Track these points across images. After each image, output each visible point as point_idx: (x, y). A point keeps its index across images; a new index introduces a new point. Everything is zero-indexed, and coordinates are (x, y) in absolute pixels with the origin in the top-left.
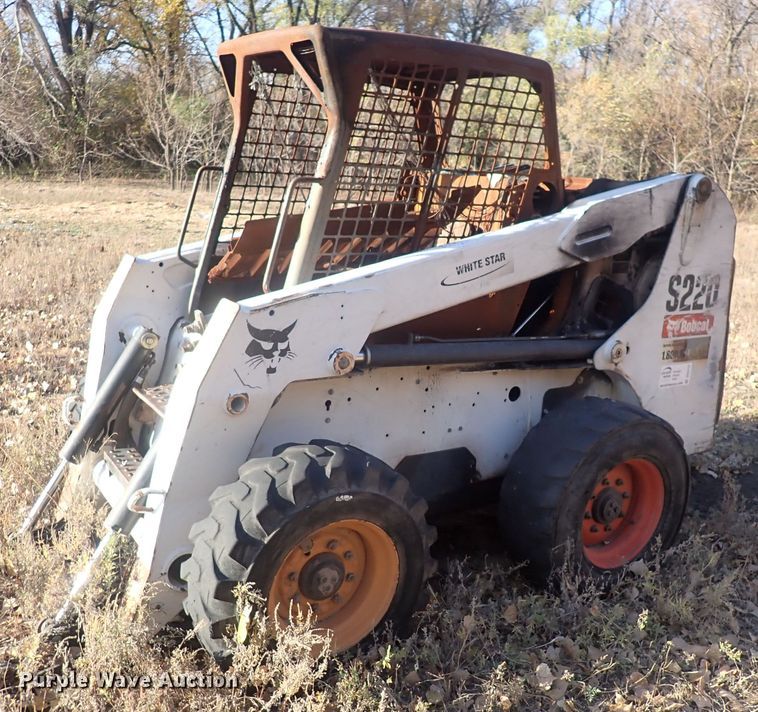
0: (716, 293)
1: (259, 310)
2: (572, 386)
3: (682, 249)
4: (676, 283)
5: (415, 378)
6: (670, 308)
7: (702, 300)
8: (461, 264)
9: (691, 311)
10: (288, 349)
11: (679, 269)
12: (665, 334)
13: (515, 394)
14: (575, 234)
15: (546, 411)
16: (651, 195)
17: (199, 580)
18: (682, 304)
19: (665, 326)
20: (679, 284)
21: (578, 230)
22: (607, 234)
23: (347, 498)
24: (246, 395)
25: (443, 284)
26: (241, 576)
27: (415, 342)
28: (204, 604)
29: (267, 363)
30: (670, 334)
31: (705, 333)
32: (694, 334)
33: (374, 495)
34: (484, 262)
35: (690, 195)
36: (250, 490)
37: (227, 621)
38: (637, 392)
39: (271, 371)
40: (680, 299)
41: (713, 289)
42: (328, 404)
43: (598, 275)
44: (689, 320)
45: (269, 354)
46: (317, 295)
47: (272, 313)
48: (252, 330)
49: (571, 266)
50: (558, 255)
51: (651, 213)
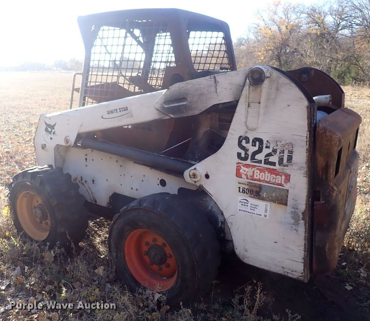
1: (47, 117)
3: (246, 118)
4: (244, 141)
5: (115, 159)
6: (241, 158)
7: (274, 159)
8: (109, 110)
9: (263, 165)
10: (55, 132)
11: (246, 132)
12: (239, 176)
13: (163, 183)
14: (163, 101)
16: (215, 80)
18: (253, 158)
19: (238, 170)
20: (247, 142)
21: (165, 99)
22: (185, 103)
23: (29, 184)
25: (102, 117)
29: (50, 136)
30: (244, 176)
32: (269, 183)
34: (118, 111)
35: (248, 80)
39: (51, 139)
40: (250, 153)
41: (286, 153)
43: (208, 129)
44: (262, 171)
45: (50, 133)
46: (61, 114)
47: (50, 119)
48: (46, 123)
49: (164, 118)
50: (156, 111)
51: (216, 92)
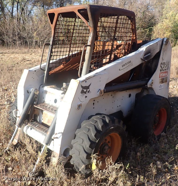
0: (168, 66)
1: (83, 81)
2: (141, 92)
3: (163, 56)
4: (162, 64)
5: (111, 95)
6: (161, 71)
7: (166, 68)
8: (123, 64)
9: (164, 71)
10: (89, 91)
11: (162, 61)
12: (160, 78)
13: (130, 96)
14: (144, 55)
15: (136, 99)
16: (157, 44)
17: (79, 155)
18: (163, 70)
19: (160, 75)
20: (162, 65)
21: (144, 54)
22: (149, 54)
23: (112, 128)
24: (81, 104)
25: (119, 70)
26: (92, 152)
27: (113, 85)
28: (82, 161)
29: (85, 95)
30: (161, 77)
31: (166, 76)
32: (165, 76)
33: (117, 126)
34: (127, 63)
35: (164, 43)
36: (89, 129)
37: (89, 164)
38: (155, 92)
39: (86, 97)
40: (162, 68)
42: (94, 103)
43: (145, 64)
44: (164, 73)
45: (85, 93)
46: (95, 76)
47: (86, 82)
48: (82, 87)
50: (141, 60)
51: (157, 48)
